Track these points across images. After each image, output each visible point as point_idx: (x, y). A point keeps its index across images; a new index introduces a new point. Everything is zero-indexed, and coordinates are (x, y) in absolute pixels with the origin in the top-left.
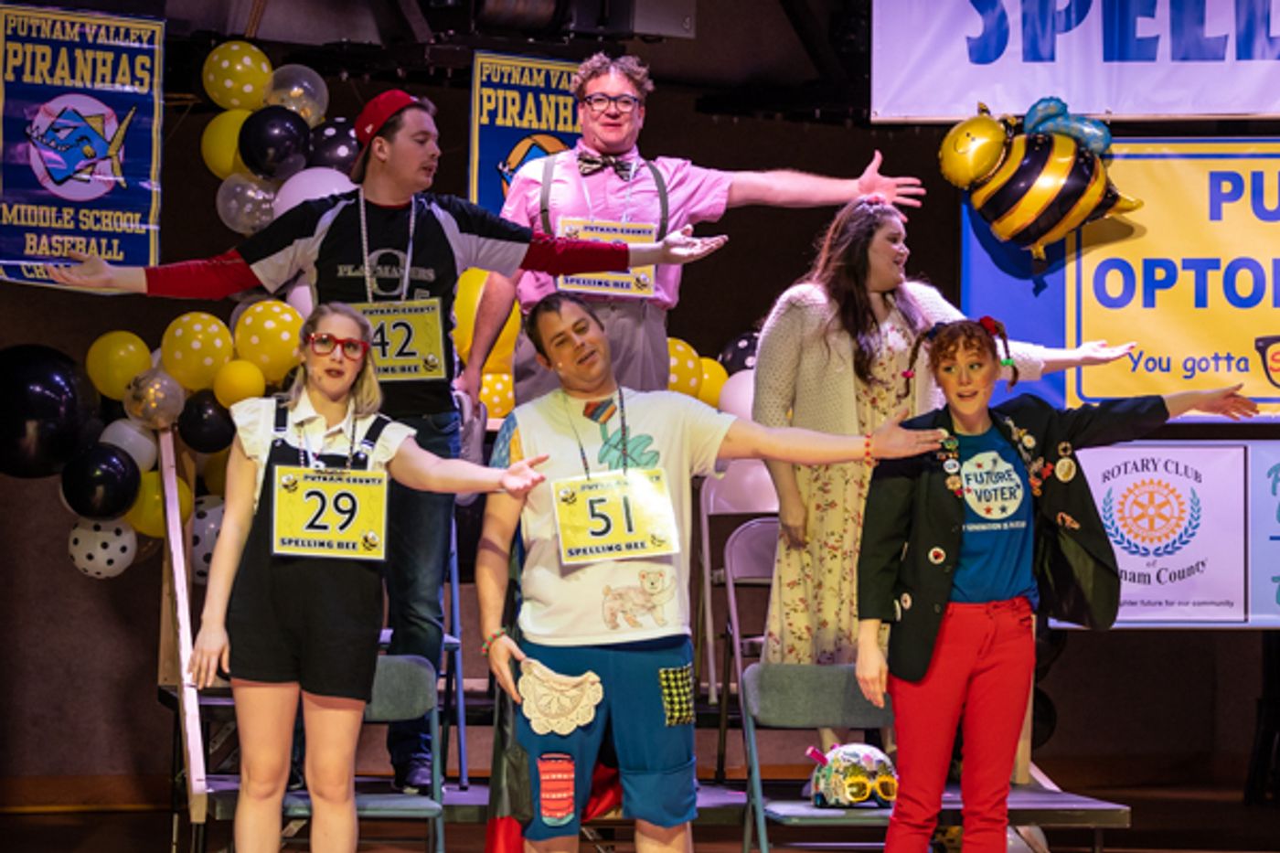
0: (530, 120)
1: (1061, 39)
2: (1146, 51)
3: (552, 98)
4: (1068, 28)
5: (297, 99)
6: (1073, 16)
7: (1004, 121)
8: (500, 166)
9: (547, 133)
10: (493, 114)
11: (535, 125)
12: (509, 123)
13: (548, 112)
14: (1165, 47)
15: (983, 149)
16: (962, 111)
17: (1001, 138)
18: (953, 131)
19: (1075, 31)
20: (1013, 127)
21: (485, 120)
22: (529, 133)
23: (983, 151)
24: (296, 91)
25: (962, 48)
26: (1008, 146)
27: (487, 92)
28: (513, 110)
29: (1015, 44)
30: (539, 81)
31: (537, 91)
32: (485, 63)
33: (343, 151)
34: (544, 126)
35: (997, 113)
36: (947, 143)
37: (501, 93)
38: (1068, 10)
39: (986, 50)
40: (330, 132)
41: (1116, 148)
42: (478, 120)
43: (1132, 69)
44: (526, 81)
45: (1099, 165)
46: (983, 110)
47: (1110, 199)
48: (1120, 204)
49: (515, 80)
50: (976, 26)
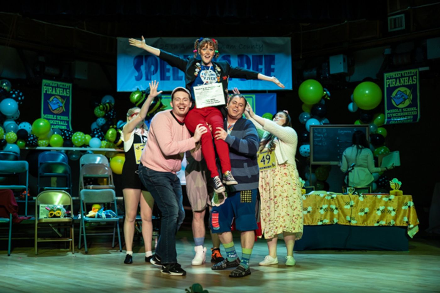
0: (54, 92)
1: (152, 77)
2: (168, 78)
3: (59, 89)
4: (154, 74)
5: (5, 86)
6: (155, 72)
7: (142, 91)
8: (48, 101)
9: (58, 95)
10: (46, 91)
11: (55, 93)
12: (50, 93)
13: (58, 91)
14: (171, 78)
15: (138, 96)
16: (134, 90)
17: (141, 94)
18: (132, 93)
19: (155, 75)
20: (143, 92)
21: (45, 92)
22: (53, 95)
23: (138, 97)
24: (4, 84)
25: (134, 78)
26: (142, 95)
27: (45, 87)
28: (51, 91)
29: (144, 77)
30: (56, 85)
31: (55, 87)
32: (44, 82)
33: (14, 96)
34: (57, 94)
35: (140, 90)
36: (131, 95)
37: (48, 87)
38: (154, 71)
39: (138, 78)
40: (11, 92)
41: (163, 96)
42: (43, 92)
43: (166, 82)
44: (53, 85)
45: (159, 99)
46: (138, 89)
47: (161, 105)
48: (163, 106)
49: (51, 85)
50: (137, 74)
